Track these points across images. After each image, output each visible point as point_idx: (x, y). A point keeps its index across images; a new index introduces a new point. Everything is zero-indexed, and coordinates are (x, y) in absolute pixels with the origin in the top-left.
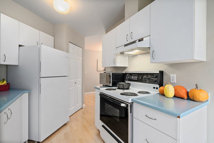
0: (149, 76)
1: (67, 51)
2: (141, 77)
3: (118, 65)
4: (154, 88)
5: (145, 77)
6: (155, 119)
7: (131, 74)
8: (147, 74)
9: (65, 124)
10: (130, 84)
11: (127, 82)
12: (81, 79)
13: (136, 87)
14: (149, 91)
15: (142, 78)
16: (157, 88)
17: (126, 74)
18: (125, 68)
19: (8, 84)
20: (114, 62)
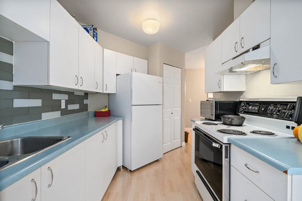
0: (279, 106)
1: (161, 75)
2: (265, 108)
3: (226, 89)
4: (288, 127)
5: (271, 108)
6: (257, 172)
7: (248, 103)
8: (275, 103)
9: (158, 161)
10: (244, 118)
11: (241, 115)
12: (180, 109)
13: (253, 124)
14: (273, 132)
15: (266, 110)
16: (293, 128)
17: (241, 102)
18: (241, 93)
19: (109, 111)
20: (219, 85)
